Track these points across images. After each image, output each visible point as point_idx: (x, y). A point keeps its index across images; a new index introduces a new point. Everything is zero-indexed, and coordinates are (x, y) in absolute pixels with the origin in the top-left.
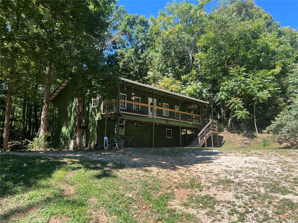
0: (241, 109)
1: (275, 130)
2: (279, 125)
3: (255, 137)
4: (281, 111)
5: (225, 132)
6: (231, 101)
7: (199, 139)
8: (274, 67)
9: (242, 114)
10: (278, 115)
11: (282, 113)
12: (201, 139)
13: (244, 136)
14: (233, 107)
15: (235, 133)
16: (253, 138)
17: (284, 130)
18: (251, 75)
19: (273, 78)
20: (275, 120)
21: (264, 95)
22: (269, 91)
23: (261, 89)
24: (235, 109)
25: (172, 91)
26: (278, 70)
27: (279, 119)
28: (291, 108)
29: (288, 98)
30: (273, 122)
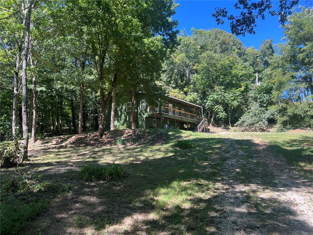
0: (222, 112)
1: (241, 124)
2: (243, 121)
3: (229, 129)
4: (244, 113)
5: (211, 126)
6: (216, 107)
7: (198, 129)
8: (241, 87)
9: (222, 115)
10: (243, 116)
11: (245, 114)
12: (199, 129)
13: (223, 128)
14: (217, 110)
15: (216, 127)
16: (228, 130)
17: (245, 124)
18: (227, 91)
19: (240, 93)
20: (241, 119)
21: (235, 103)
22: (237, 101)
23: (233, 100)
24: (218, 112)
25: (179, 98)
26: (242, 89)
27: (243, 118)
28: (249, 112)
29: (248, 105)
30: (240, 120)
